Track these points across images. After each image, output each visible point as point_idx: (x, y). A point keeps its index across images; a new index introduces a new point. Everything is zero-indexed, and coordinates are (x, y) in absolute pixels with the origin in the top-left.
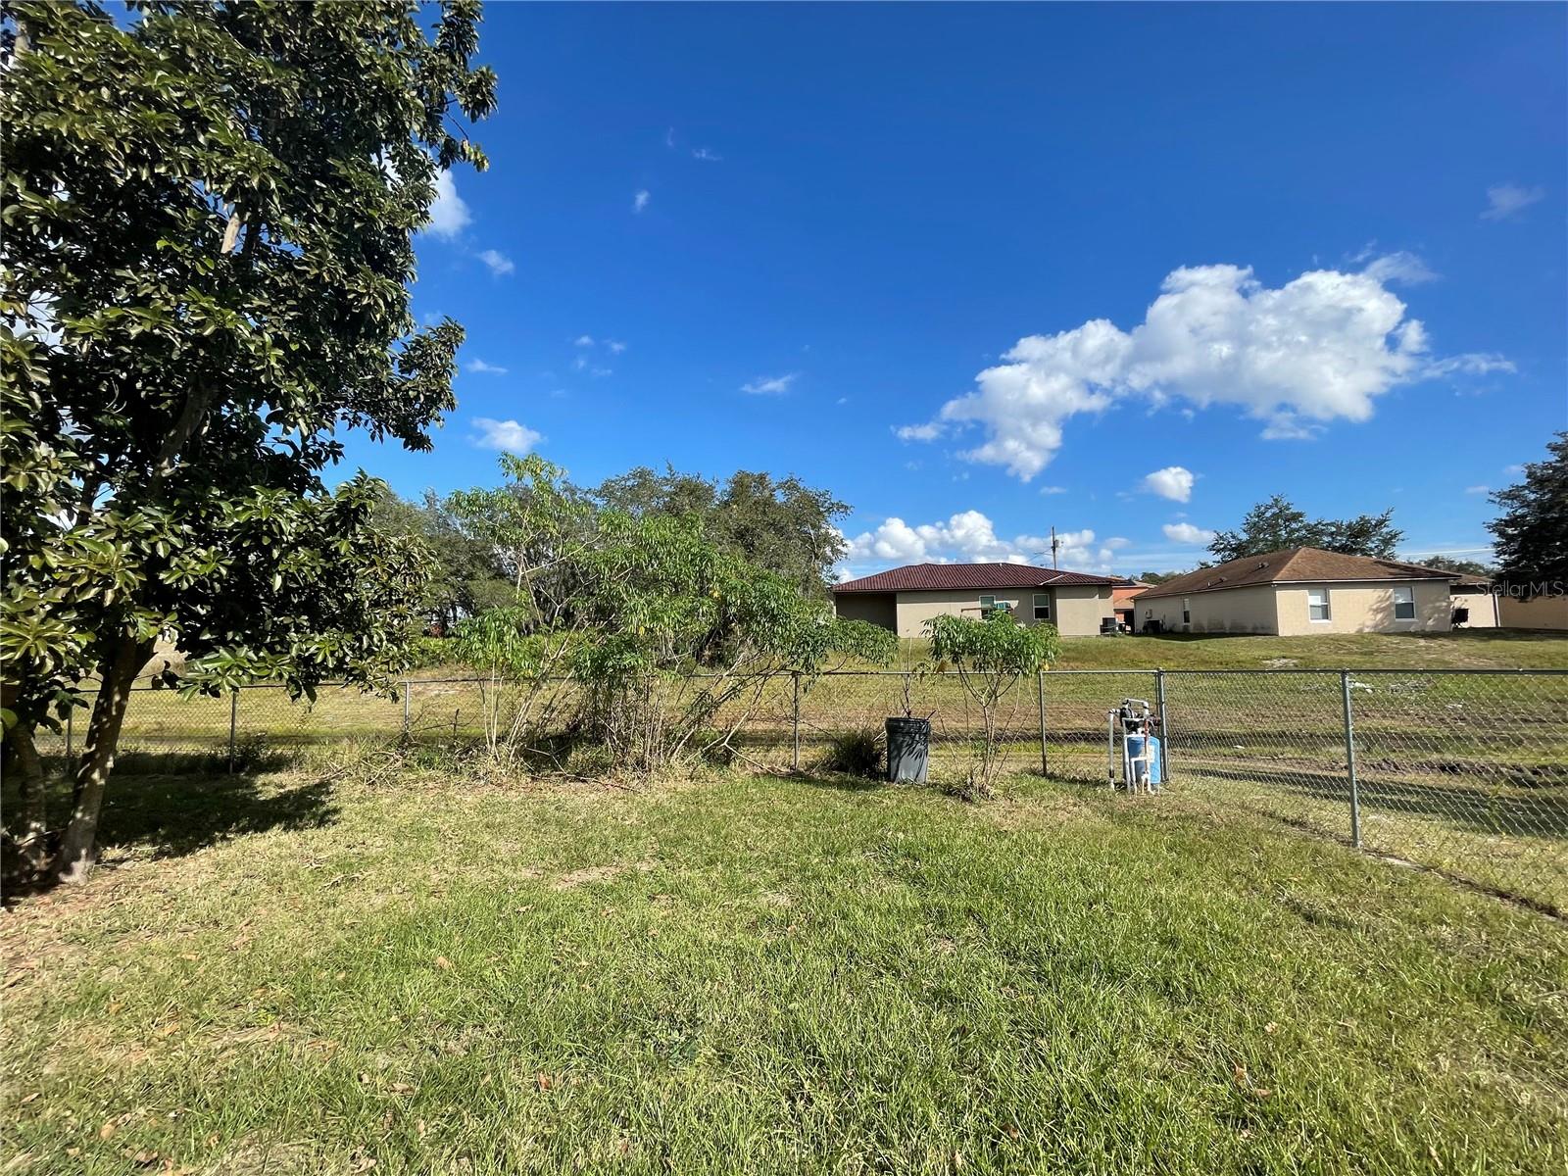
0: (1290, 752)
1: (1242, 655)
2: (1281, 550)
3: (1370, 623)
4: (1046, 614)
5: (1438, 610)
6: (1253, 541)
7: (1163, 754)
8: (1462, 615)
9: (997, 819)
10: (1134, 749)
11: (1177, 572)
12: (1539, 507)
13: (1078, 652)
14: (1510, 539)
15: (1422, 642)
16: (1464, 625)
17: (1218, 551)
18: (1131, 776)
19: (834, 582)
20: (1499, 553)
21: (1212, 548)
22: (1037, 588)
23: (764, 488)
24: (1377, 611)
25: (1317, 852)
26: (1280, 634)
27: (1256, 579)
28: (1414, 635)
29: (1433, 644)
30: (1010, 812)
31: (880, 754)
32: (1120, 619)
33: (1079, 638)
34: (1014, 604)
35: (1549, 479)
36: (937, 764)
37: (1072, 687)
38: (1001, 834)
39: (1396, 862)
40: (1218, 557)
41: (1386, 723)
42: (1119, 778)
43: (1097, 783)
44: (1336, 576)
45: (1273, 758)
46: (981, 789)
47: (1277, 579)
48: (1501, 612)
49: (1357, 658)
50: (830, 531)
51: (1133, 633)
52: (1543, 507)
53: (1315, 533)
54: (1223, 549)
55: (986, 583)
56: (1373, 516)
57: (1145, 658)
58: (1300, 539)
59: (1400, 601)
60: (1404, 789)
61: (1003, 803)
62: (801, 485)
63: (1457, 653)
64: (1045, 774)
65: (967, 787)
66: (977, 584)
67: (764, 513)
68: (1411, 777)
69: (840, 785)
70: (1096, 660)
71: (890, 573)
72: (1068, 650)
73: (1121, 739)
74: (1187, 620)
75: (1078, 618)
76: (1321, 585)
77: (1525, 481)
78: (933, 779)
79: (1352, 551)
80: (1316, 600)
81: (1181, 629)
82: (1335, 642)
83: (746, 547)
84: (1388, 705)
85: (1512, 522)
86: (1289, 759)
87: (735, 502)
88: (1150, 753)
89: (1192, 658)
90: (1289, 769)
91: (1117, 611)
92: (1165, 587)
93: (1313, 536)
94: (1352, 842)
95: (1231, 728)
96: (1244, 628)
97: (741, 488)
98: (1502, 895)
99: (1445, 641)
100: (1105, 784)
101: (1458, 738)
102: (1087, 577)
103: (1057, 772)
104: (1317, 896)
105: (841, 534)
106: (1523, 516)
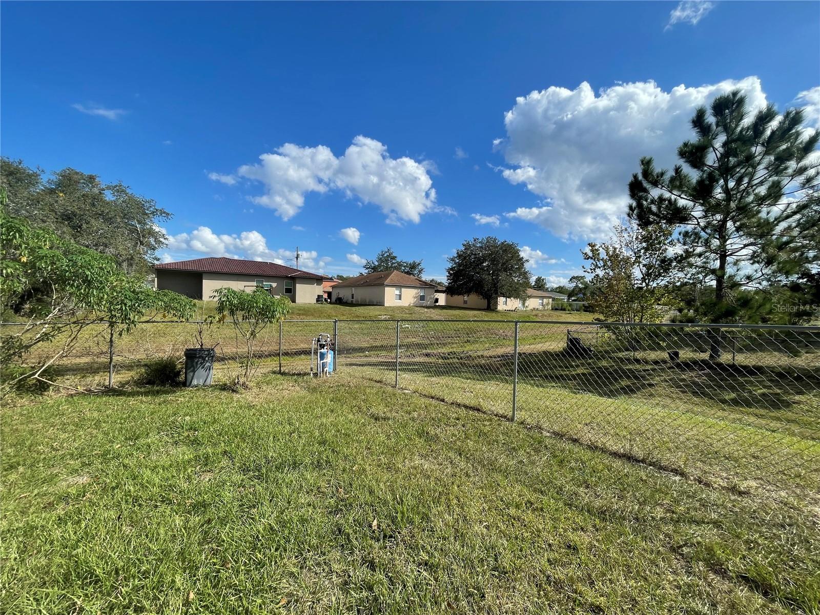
0: (384, 353)
1: (371, 314)
2: (388, 270)
3: (412, 302)
4: (290, 292)
5: (431, 298)
6: (379, 266)
7: (334, 358)
8: (437, 300)
9: (250, 399)
10: (322, 356)
11: (351, 276)
12: (459, 264)
13: (305, 311)
14: (451, 274)
15: (426, 310)
16: (437, 304)
17: (367, 268)
18: (320, 369)
19: (156, 262)
20: (448, 279)
21: (364, 267)
22: (287, 277)
23: (93, 187)
24: (415, 298)
25: (384, 392)
26: (386, 304)
27: (379, 282)
28: (424, 307)
29: (429, 310)
30: (258, 395)
31: (180, 371)
32: (325, 296)
33: (306, 304)
34: (274, 285)
35: (462, 255)
36: (218, 373)
37: (300, 328)
38: (250, 407)
39: (407, 391)
40: (367, 271)
41: (414, 340)
42: (315, 371)
43: (306, 374)
44: (404, 283)
45: (378, 356)
46: (244, 384)
47: (387, 282)
48: (447, 300)
49: (408, 315)
50: (154, 228)
51: (330, 303)
52: (459, 265)
53: (400, 265)
54: (369, 268)
55: (259, 272)
56: (417, 261)
57: (334, 314)
58: (395, 267)
59: (422, 294)
60: (414, 364)
61: (255, 390)
62: (128, 191)
63: (434, 314)
64: (280, 373)
65: (235, 384)
66: (253, 272)
67: (93, 205)
68: (417, 359)
69: (146, 394)
70: (313, 315)
71: (199, 260)
72: (300, 310)
73: (317, 352)
74: (353, 298)
75: (306, 294)
76: (399, 286)
77: (456, 255)
78: (215, 382)
79: (410, 274)
80: (397, 292)
81: (350, 302)
82: (401, 309)
83: (74, 228)
84: (415, 333)
85: (452, 269)
86: (383, 356)
87: (62, 191)
88: (329, 358)
89: (353, 315)
90: (383, 360)
91: (325, 292)
92: (346, 283)
93: (399, 267)
94: (394, 387)
95: (365, 345)
96: (373, 302)
97: (68, 182)
98: (432, 398)
99: (431, 310)
100: (309, 374)
101: (432, 344)
102: (312, 274)
103: (287, 371)
104: (380, 410)
105: (164, 231)
106: (455, 267)
